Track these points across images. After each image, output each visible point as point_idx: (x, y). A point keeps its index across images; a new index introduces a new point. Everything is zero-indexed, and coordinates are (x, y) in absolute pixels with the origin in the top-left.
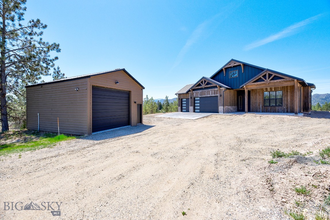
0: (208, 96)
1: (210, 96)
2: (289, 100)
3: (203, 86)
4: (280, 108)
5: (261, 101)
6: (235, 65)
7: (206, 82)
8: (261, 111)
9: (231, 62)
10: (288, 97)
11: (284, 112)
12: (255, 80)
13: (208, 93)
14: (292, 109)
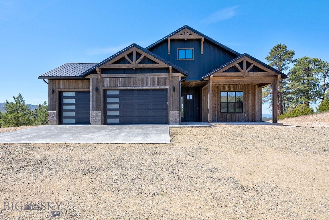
0: (144, 88)
1: (147, 87)
2: (250, 105)
3: (134, 64)
4: (240, 115)
5: (217, 104)
6: (191, 37)
7: (142, 57)
8: (216, 121)
9: (184, 30)
10: (249, 100)
11: (245, 121)
12: (227, 68)
13: (143, 82)
14: (253, 117)
